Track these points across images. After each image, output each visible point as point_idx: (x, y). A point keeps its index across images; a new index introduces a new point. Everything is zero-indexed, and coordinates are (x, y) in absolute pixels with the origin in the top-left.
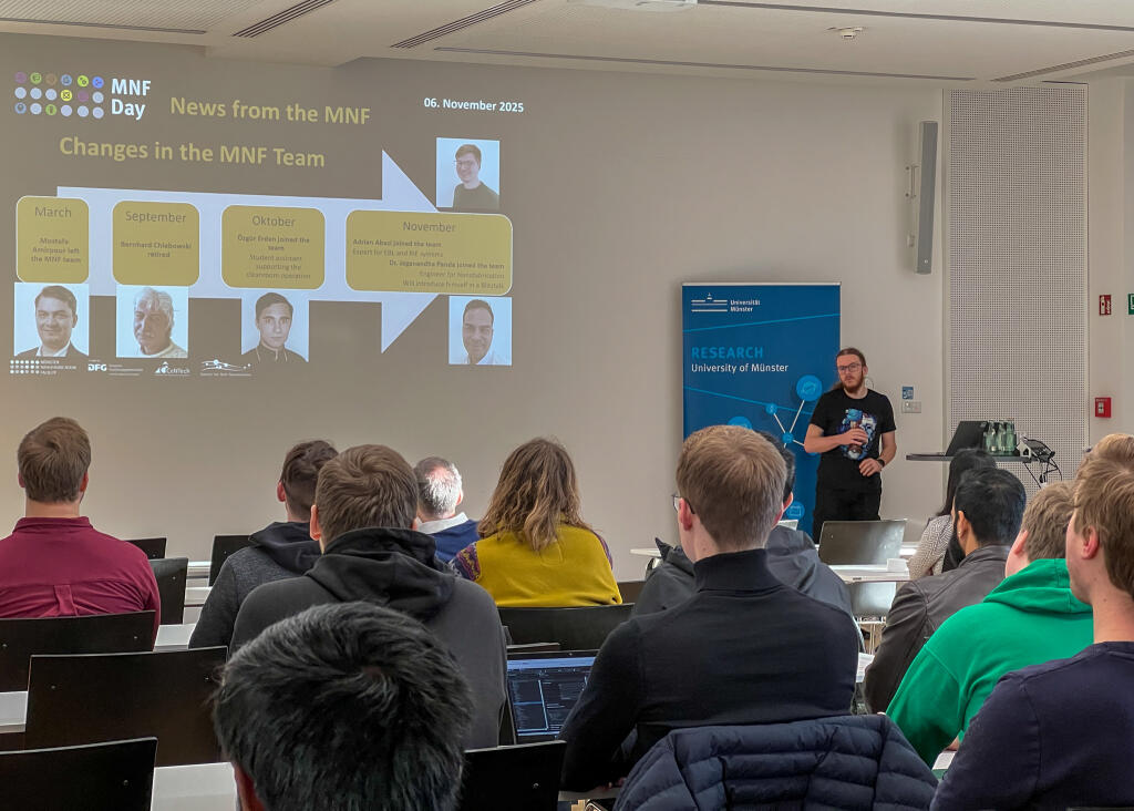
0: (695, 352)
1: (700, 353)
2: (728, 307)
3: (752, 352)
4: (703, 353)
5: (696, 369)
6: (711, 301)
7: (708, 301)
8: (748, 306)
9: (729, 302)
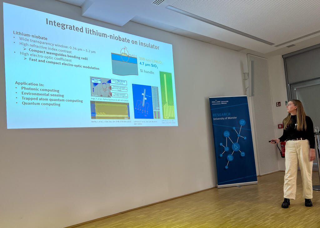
0: (214, 115)
2: (221, 103)
3: (228, 114)
5: (214, 119)
6: (217, 102)
7: (216, 102)
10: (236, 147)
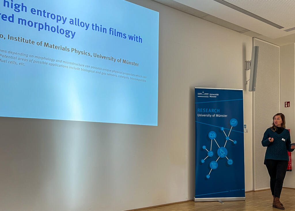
0: (198, 110)
1: (200, 111)
2: (209, 96)
3: (216, 111)
4: (201, 110)
5: (199, 115)
6: (204, 94)
7: (203, 94)
8: (215, 96)
9: (209, 94)
10: (223, 152)
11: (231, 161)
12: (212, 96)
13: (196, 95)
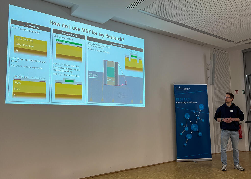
2: (184, 89)
3: (189, 99)
6: (180, 88)
7: (179, 88)
8: (188, 89)
9: (184, 88)
11: (201, 133)
12: (185, 89)
13: (175, 89)
